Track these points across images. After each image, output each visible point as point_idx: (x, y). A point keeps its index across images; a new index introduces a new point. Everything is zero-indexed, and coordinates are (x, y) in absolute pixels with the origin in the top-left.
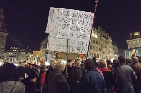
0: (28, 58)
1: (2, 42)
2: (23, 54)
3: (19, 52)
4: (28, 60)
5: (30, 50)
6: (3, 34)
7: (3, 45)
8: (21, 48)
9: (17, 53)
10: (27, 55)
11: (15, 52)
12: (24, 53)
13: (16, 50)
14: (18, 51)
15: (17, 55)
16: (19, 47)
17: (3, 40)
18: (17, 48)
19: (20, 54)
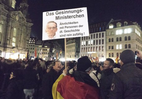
0: (45, 52)
1: (27, 33)
2: (39, 47)
3: (36, 45)
4: (45, 54)
5: (47, 43)
6: (29, 25)
7: (28, 36)
8: (37, 40)
9: (34, 46)
10: (44, 48)
11: (31, 44)
12: (41, 46)
13: (32, 42)
14: (34, 44)
15: (33, 47)
16: (35, 39)
17: (28, 31)
18: (33, 40)
19: (36, 46)
